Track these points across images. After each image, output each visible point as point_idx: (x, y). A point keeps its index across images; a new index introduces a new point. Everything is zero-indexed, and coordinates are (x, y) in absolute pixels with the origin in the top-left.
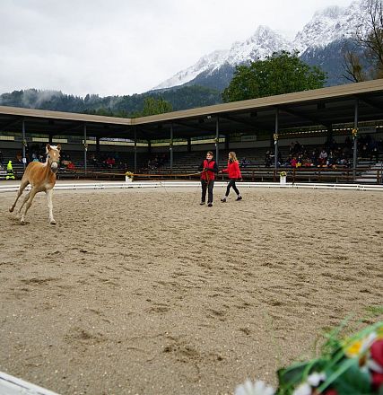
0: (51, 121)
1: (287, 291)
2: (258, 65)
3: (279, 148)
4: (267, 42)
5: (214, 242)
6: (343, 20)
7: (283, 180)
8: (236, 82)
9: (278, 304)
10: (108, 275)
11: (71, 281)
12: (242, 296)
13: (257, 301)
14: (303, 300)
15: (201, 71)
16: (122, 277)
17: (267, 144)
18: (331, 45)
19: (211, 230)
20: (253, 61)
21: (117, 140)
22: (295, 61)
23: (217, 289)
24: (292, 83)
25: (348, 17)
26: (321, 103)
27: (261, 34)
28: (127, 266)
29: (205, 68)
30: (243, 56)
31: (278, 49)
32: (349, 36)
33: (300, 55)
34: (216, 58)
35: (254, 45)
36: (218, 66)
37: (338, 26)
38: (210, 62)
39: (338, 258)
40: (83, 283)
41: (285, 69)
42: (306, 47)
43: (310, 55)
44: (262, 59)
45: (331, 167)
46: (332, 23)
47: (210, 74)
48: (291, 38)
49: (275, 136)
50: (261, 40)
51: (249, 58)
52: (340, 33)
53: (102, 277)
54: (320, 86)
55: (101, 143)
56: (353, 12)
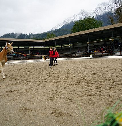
0: (19, 42)
1: (93, 91)
2: (81, 21)
3: (89, 46)
4: (84, 14)
5: (69, 76)
6: (107, 6)
7: (91, 56)
8: (75, 27)
9: (90, 95)
10: (35, 88)
11: (22, 91)
12: (78, 93)
13: (83, 95)
14: (99, 94)
15: (64, 24)
16: (39, 89)
17: (86, 45)
18: (104, 14)
19: (68, 73)
20: (80, 20)
21: (39, 47)
22: (93, 19)
23: (70, 91)
24: (92, 26)
25: (108, 5)
26: (102, 32)
27: (82, 12)
28: (41, 85)
29: (65, 23)
30: (77, 19)
31: (87, 16)
32: (109, 11)
33: (94, 17)
34: (69, 20)
35: (80, 15)
36: (69, 22)
37: (106, 8)
38: (67, 21)
39: (109, 79)
40: (26, 91)
41: (90, 22)
42: (96, 15)
43: (98, 17)
44: (83, 19)
45: (106, 51)
46: (104, 7)
47: (67, 25)
48: (91, 13)
49: (88, 43)
50: (82, 14)
51: (79, 19)
52: (106, 10)
53: (33, 89)
54: (101, 26)
55: (34, 48)
56: (110, 4)
